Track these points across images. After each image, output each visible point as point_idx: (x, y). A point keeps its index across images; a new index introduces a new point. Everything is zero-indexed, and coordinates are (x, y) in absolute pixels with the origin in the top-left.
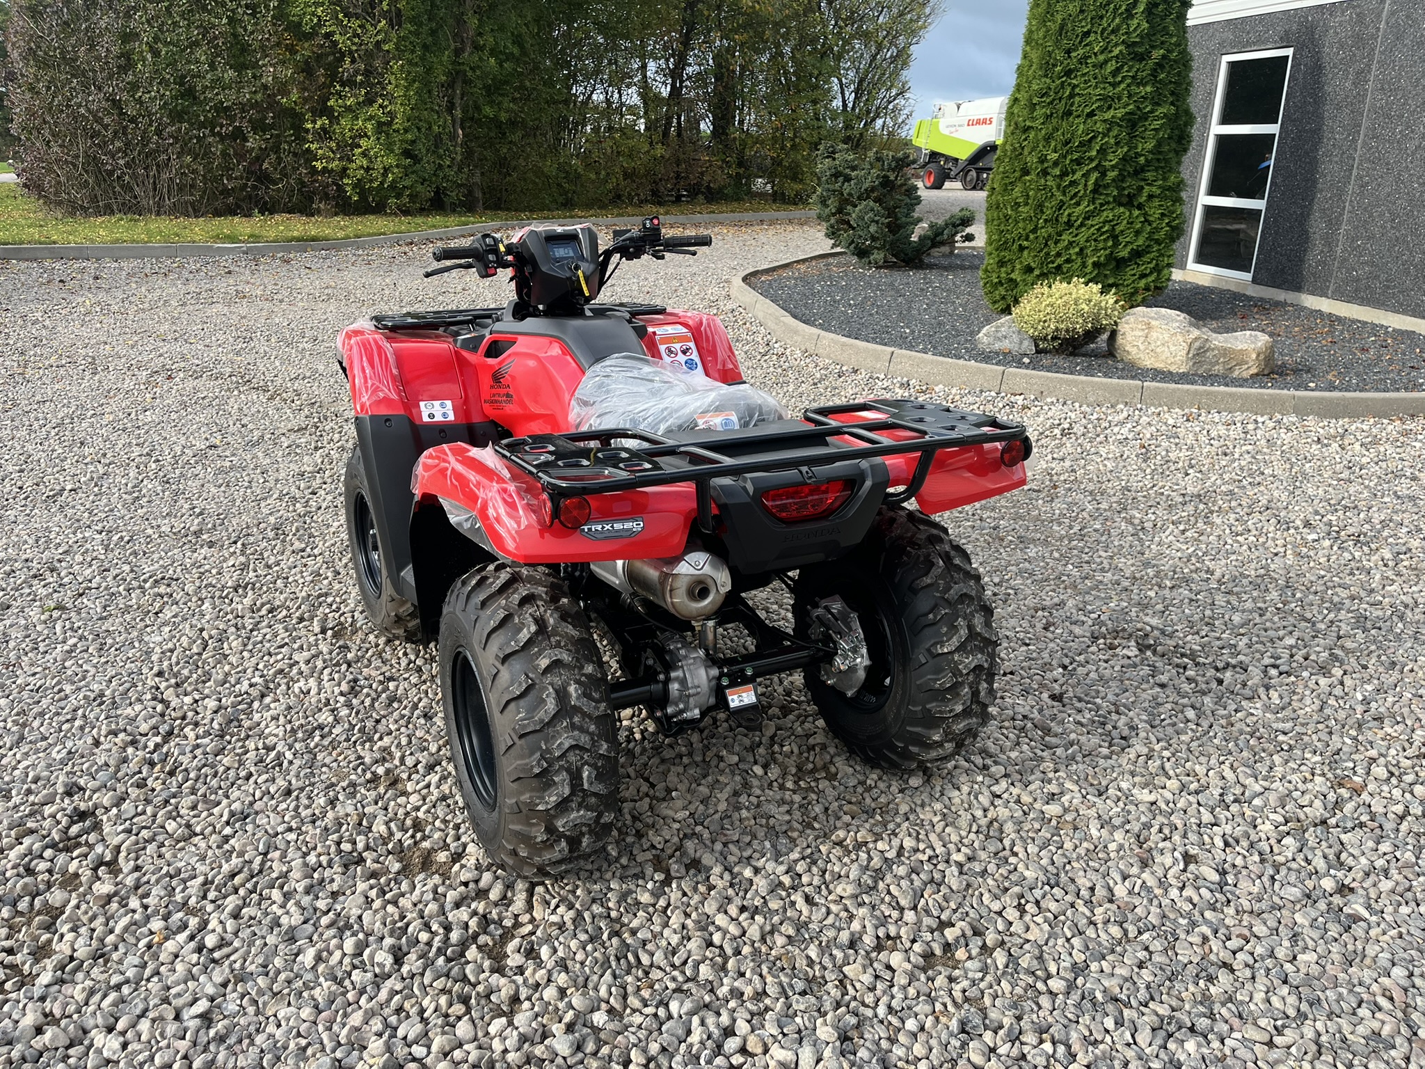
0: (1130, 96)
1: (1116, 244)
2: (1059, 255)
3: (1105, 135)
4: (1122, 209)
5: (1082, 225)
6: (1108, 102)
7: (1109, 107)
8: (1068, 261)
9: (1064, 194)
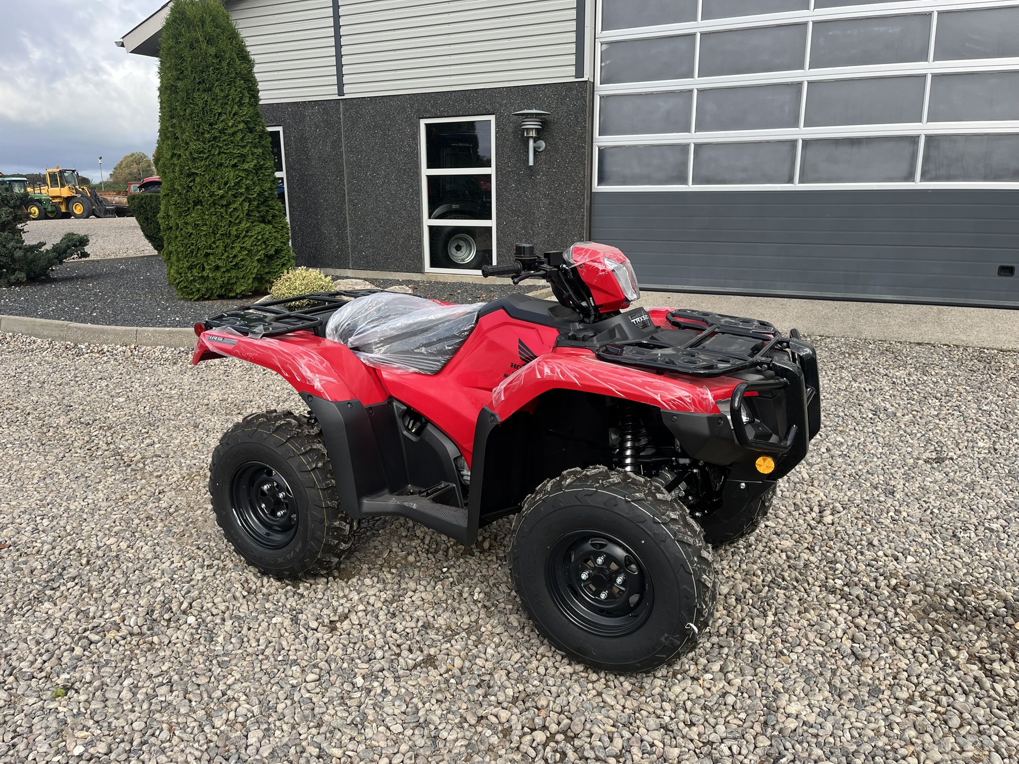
0: (252, 154)
1: (267, 246)
2: (235, 256)
3: (247, 179)
4: (263, 225)
5: (245, 236)
6: (243, 158)
7: (244, 161)
8: (242, 260)
9: (231, 217)
